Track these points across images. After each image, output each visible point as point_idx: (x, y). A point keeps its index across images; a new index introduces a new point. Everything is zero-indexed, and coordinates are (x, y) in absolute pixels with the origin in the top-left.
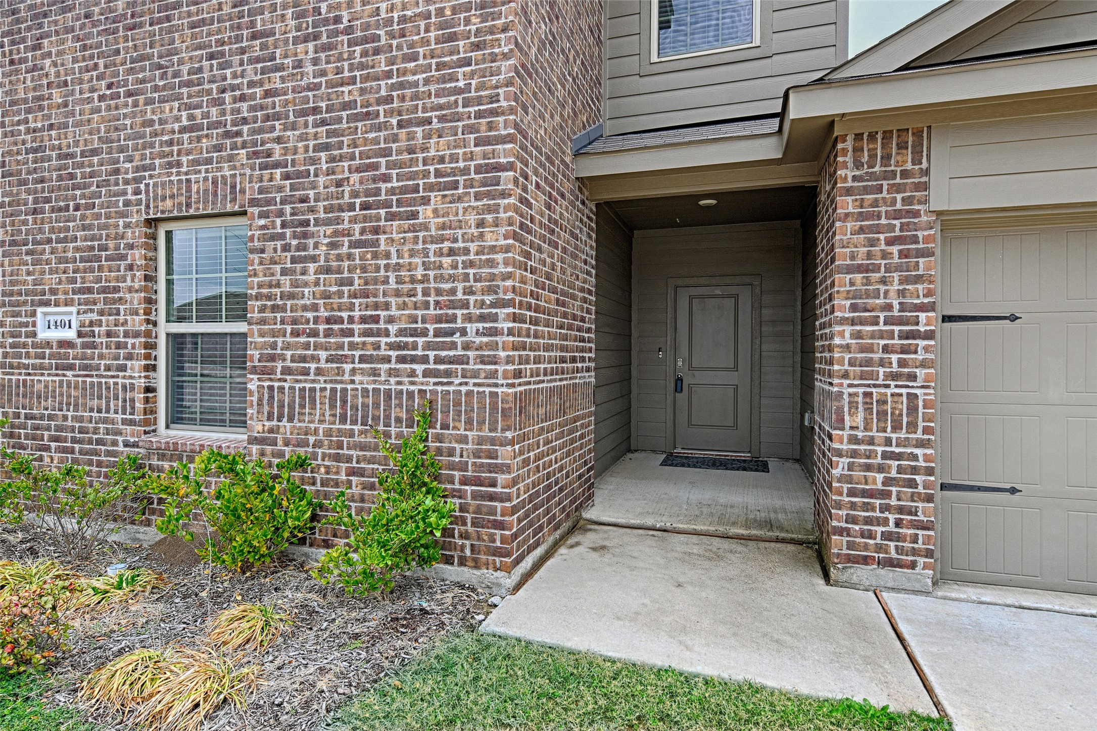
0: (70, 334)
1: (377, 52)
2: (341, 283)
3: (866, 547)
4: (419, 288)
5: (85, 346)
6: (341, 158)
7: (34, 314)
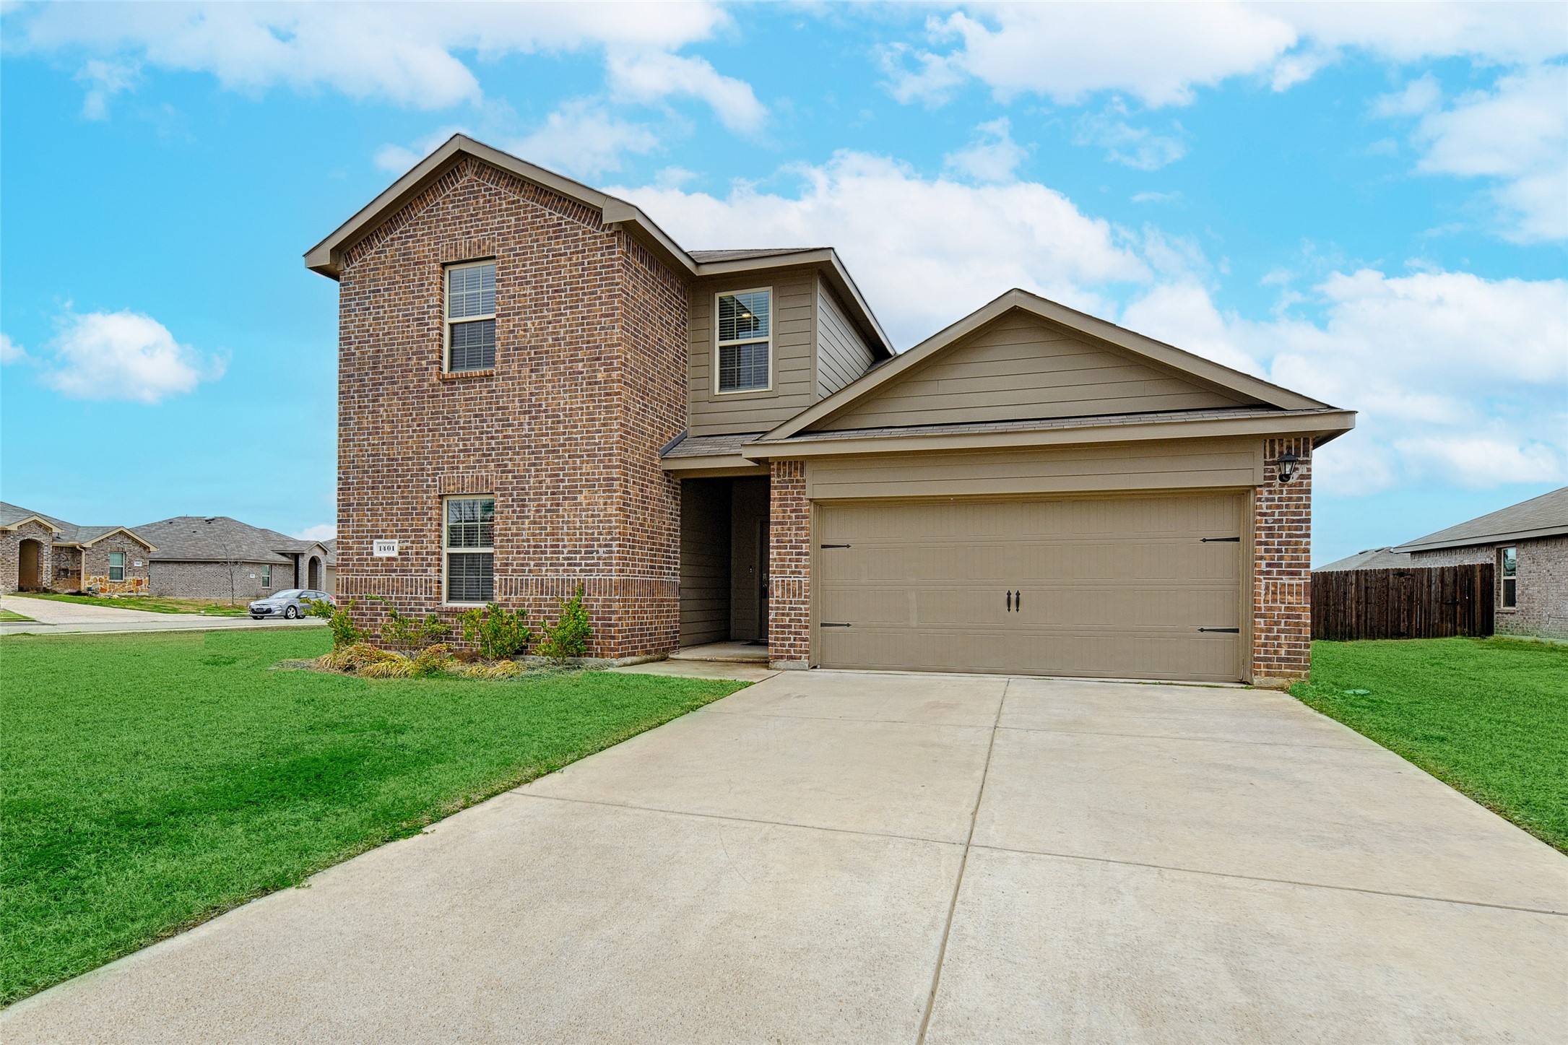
0: (394, 554)
1: (559, 422)
2: (541, 529)
3: (782, 651)
4: (578, 532)
5: (402, 559)
6: (542, 470)
7: (372, 543)
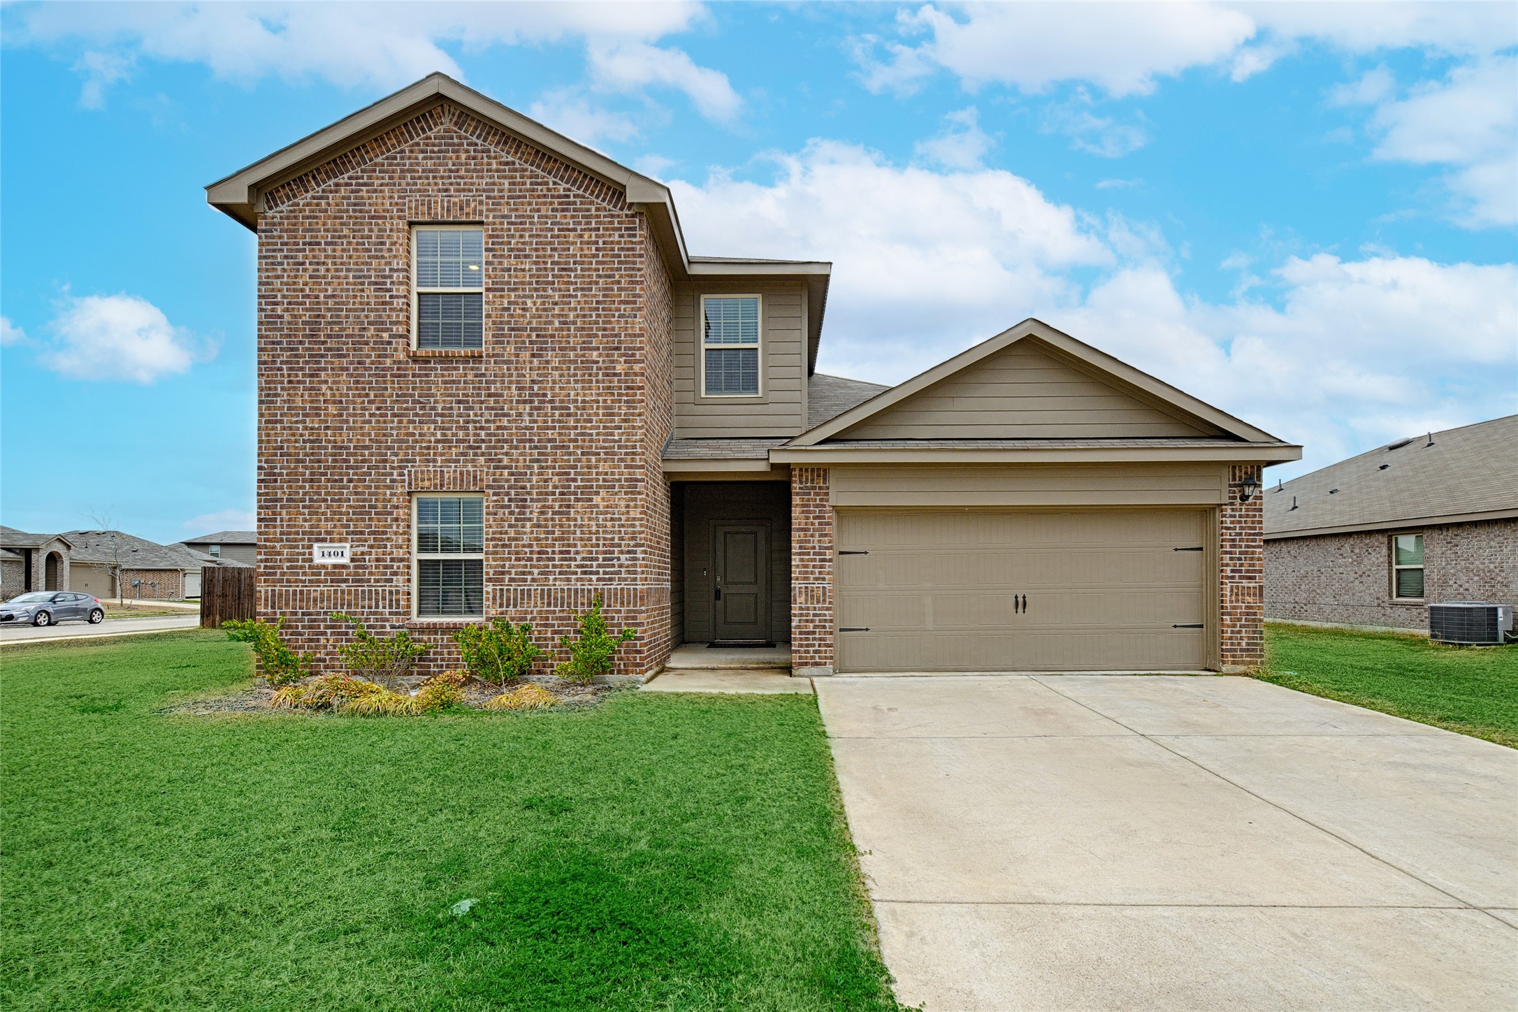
0: (345, 560)
2: (548, 532)
3: (806, 658)
4: (594, 536)
5: (356, 567)
7: (311, 547)
